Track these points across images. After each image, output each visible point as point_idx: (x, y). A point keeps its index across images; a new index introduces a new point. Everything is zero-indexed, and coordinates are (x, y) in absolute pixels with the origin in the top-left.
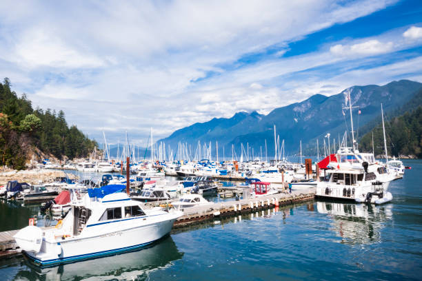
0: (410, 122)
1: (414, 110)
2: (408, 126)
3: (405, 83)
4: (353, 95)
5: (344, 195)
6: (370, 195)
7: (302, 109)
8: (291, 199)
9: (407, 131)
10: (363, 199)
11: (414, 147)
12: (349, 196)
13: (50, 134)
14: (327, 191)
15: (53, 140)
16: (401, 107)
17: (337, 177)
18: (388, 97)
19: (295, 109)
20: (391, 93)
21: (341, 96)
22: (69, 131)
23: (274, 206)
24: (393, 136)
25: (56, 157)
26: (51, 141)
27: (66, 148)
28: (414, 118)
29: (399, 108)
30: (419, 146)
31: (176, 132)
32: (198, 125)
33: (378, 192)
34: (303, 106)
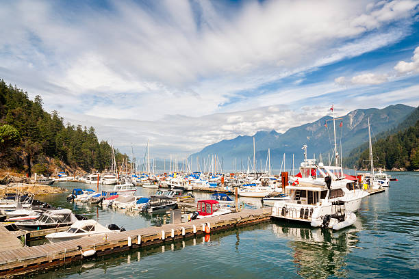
0: (402, 140)
1: (407, 129)
2: (400, 143)
3: (400, 107)
4: (356, 117)
5: (301, 217)
6: (328, 218)
7: (313, 129)
8: (235, 222)
9: (400, 147)
10: (320, 223)
11: (405, 161)
12: (306, 218)
13: (79, 149)
14: (284, 211)
15: (82, 154)
16: (396, 127)
17: (300, 194)
18: (385, 119)
19: (308, 129)
20: (388, 115)
21: (346, 118)
22: (98, 146)
23: (205, 234)
24: (388, 152)
25: (84, 170)
26: (79, 154)
27: (95, 162)
28: (406, 136)
29: (395, 129)
30: (409, 160)
31: (207, 147)
32: (225, 141)
33: (339, 214)
34: (314, 126)
